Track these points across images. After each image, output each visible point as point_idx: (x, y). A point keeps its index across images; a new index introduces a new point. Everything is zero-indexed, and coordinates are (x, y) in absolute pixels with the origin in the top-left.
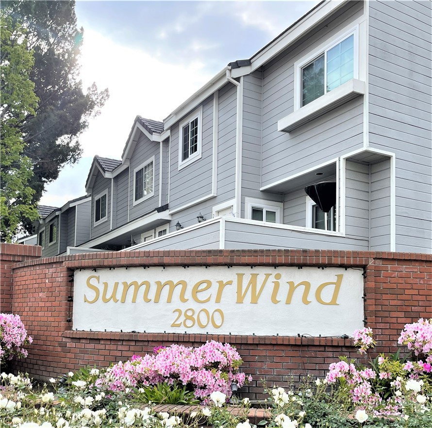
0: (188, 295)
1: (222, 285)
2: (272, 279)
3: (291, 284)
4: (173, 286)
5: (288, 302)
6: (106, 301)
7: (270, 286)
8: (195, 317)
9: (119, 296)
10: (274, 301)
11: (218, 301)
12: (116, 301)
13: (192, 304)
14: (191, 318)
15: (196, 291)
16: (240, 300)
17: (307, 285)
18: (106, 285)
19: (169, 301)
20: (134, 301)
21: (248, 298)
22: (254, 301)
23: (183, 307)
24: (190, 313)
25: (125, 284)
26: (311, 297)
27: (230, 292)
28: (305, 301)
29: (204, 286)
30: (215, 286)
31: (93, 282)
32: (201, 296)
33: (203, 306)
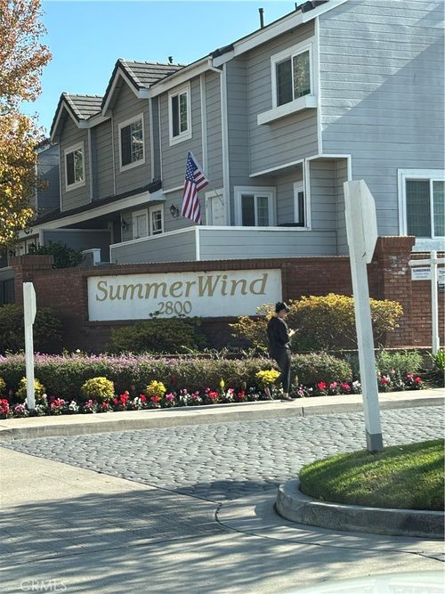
0: (167, 292)
1: (189, 285)
2: (221, 279)
3: (234, 281)
4: (157, 286)
5: (232, 294)
6: (112, 298)
7: (220, 284)
8: (173, 307)
9: (121, 295)
10: (224, 294)
11: (187, 295)
12: (120, 298)
13: (170, 298)
14: (170, 308)
15: (172, 290)
16: (201, 294)
17: (244, 282)
18: (111, 287)
19: (155, 297)
20: (132, 298)
21: (206, 292)
23: (165, 300)
24: (169, 305)
25: (125, 286)
26: (247, 290)
27: (194, 290)
28: (244, 293)
29: (178, 285)
30: (185, 286)
31: (102, 285)
32: (176, 293)
33: (178, 299)
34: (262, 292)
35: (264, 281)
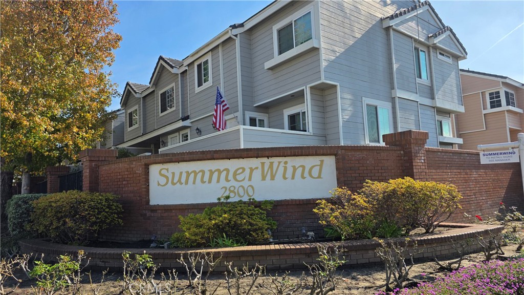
0: (231, 177)
1: (252, 170)
2: (282, 164)
3: (294, 167)
4: (220, 172)
5: (293, 178)
6: (173, 184)
7: (281, 169)
8: (236, 191)
9: (183, 180)
10: (285, 178)
11: (250, 179)
12: (181, 184)
13: (233, 183)
14: (233, 192)
15: (235, 174)
16: (264, 178)
17: (303, 167)
18: (173, 174)
19: (218, 181)
20: (194, 183)
21: (268, 177)
22: (273, 178)
23: (228, 185)
24: (232, 189)
25: (187, 172)
26: (306, 174)
27: (257, 175)
28: (303, 177)
29: (241, 171)
30: (248, 171)
31: (164, 172)
32: (239, 177)
33: (241, 184)
34: (319, 177)
35: (321, 166)
